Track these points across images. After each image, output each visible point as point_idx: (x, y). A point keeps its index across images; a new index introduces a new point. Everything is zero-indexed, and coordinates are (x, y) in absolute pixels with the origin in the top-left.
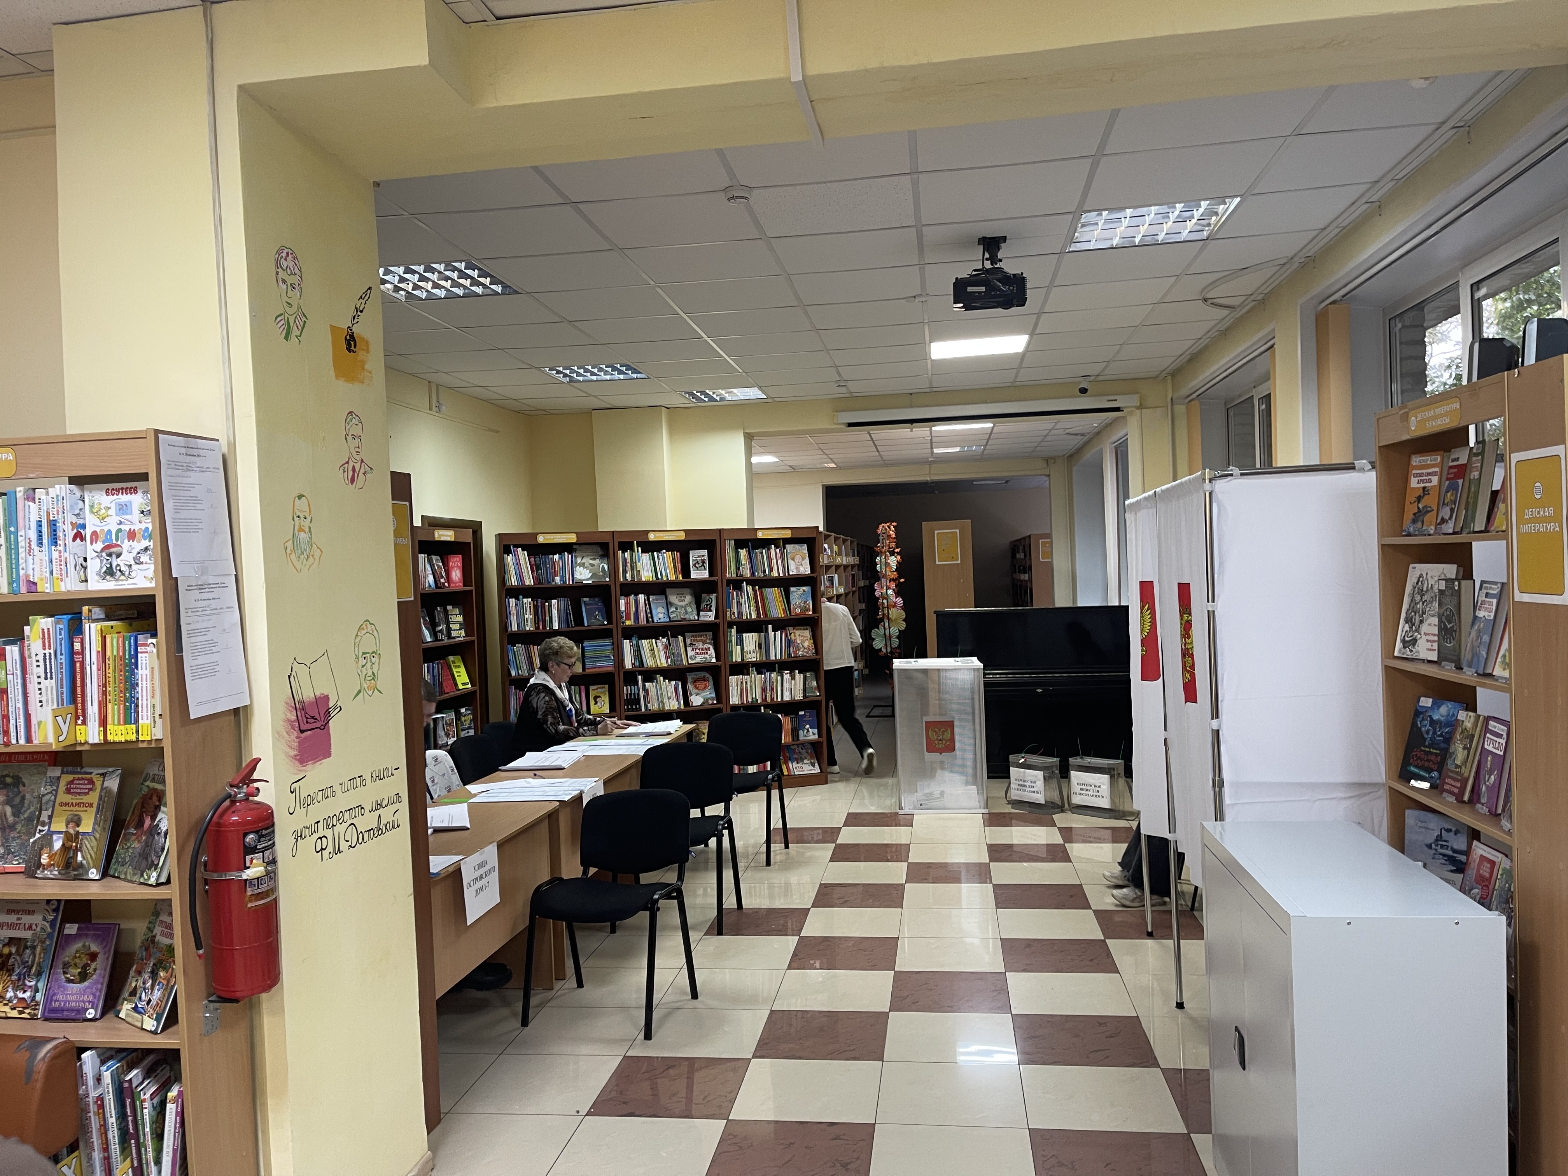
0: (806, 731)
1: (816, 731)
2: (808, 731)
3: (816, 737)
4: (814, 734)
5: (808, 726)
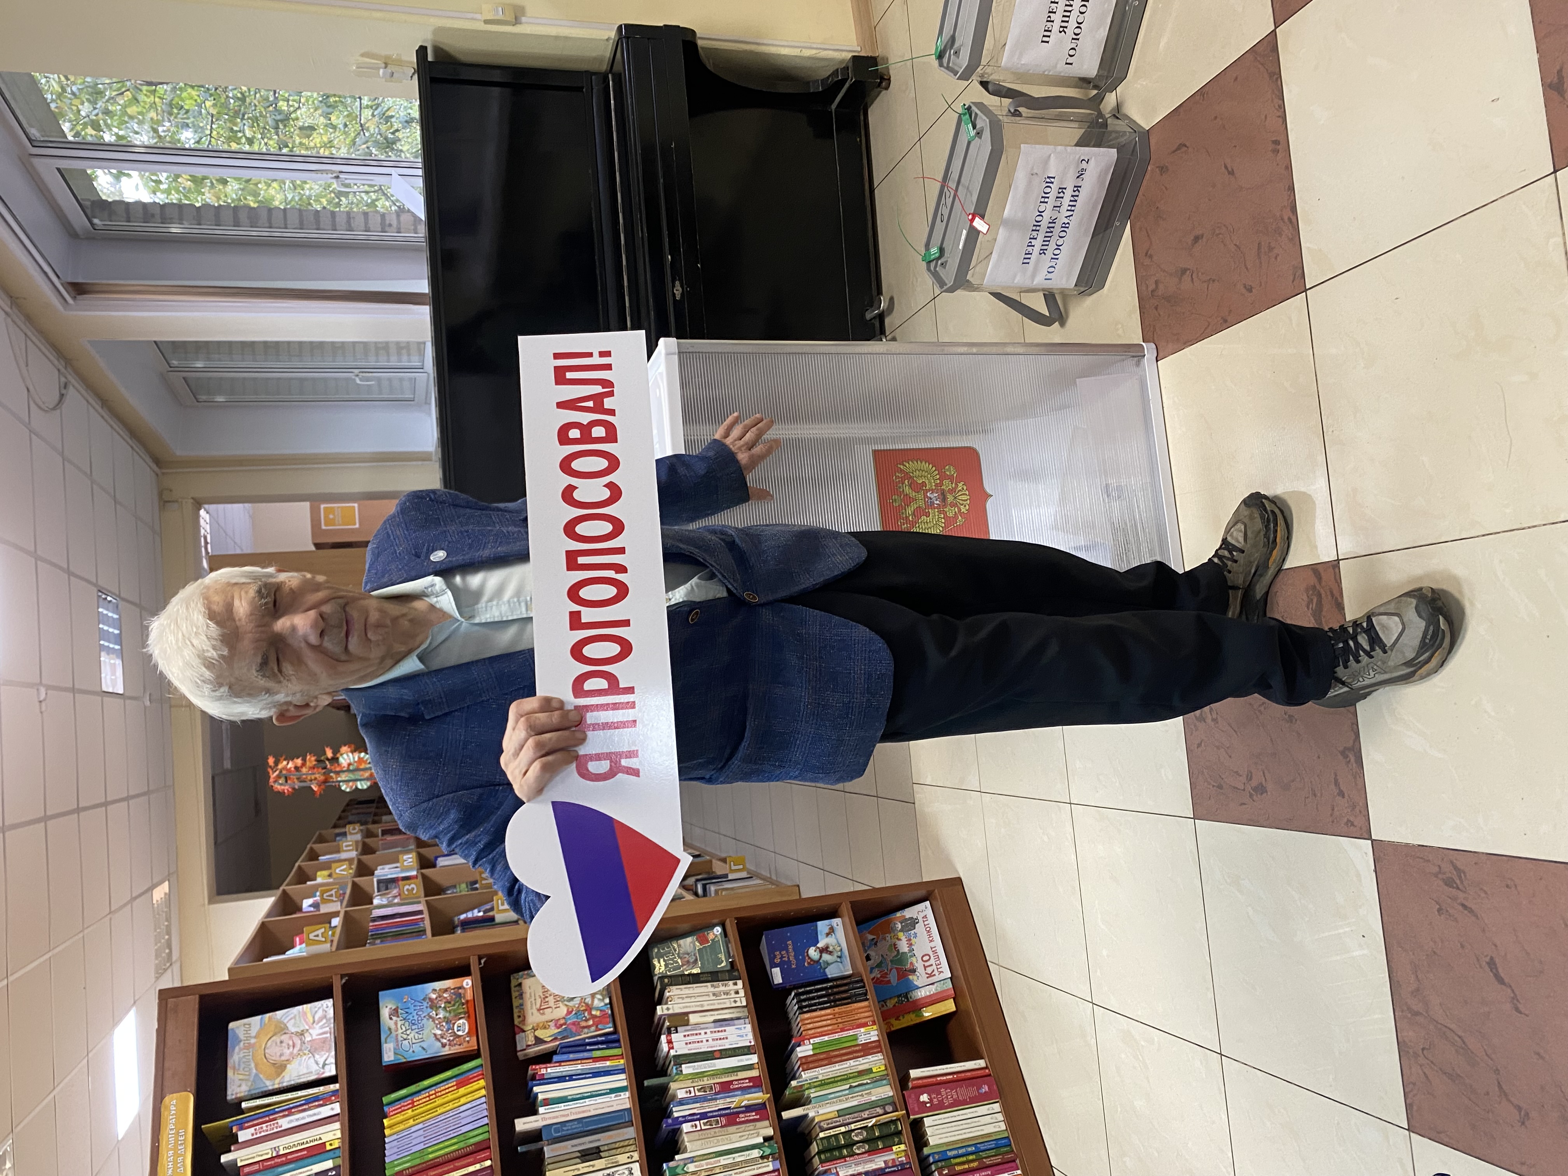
1: (822, 926)
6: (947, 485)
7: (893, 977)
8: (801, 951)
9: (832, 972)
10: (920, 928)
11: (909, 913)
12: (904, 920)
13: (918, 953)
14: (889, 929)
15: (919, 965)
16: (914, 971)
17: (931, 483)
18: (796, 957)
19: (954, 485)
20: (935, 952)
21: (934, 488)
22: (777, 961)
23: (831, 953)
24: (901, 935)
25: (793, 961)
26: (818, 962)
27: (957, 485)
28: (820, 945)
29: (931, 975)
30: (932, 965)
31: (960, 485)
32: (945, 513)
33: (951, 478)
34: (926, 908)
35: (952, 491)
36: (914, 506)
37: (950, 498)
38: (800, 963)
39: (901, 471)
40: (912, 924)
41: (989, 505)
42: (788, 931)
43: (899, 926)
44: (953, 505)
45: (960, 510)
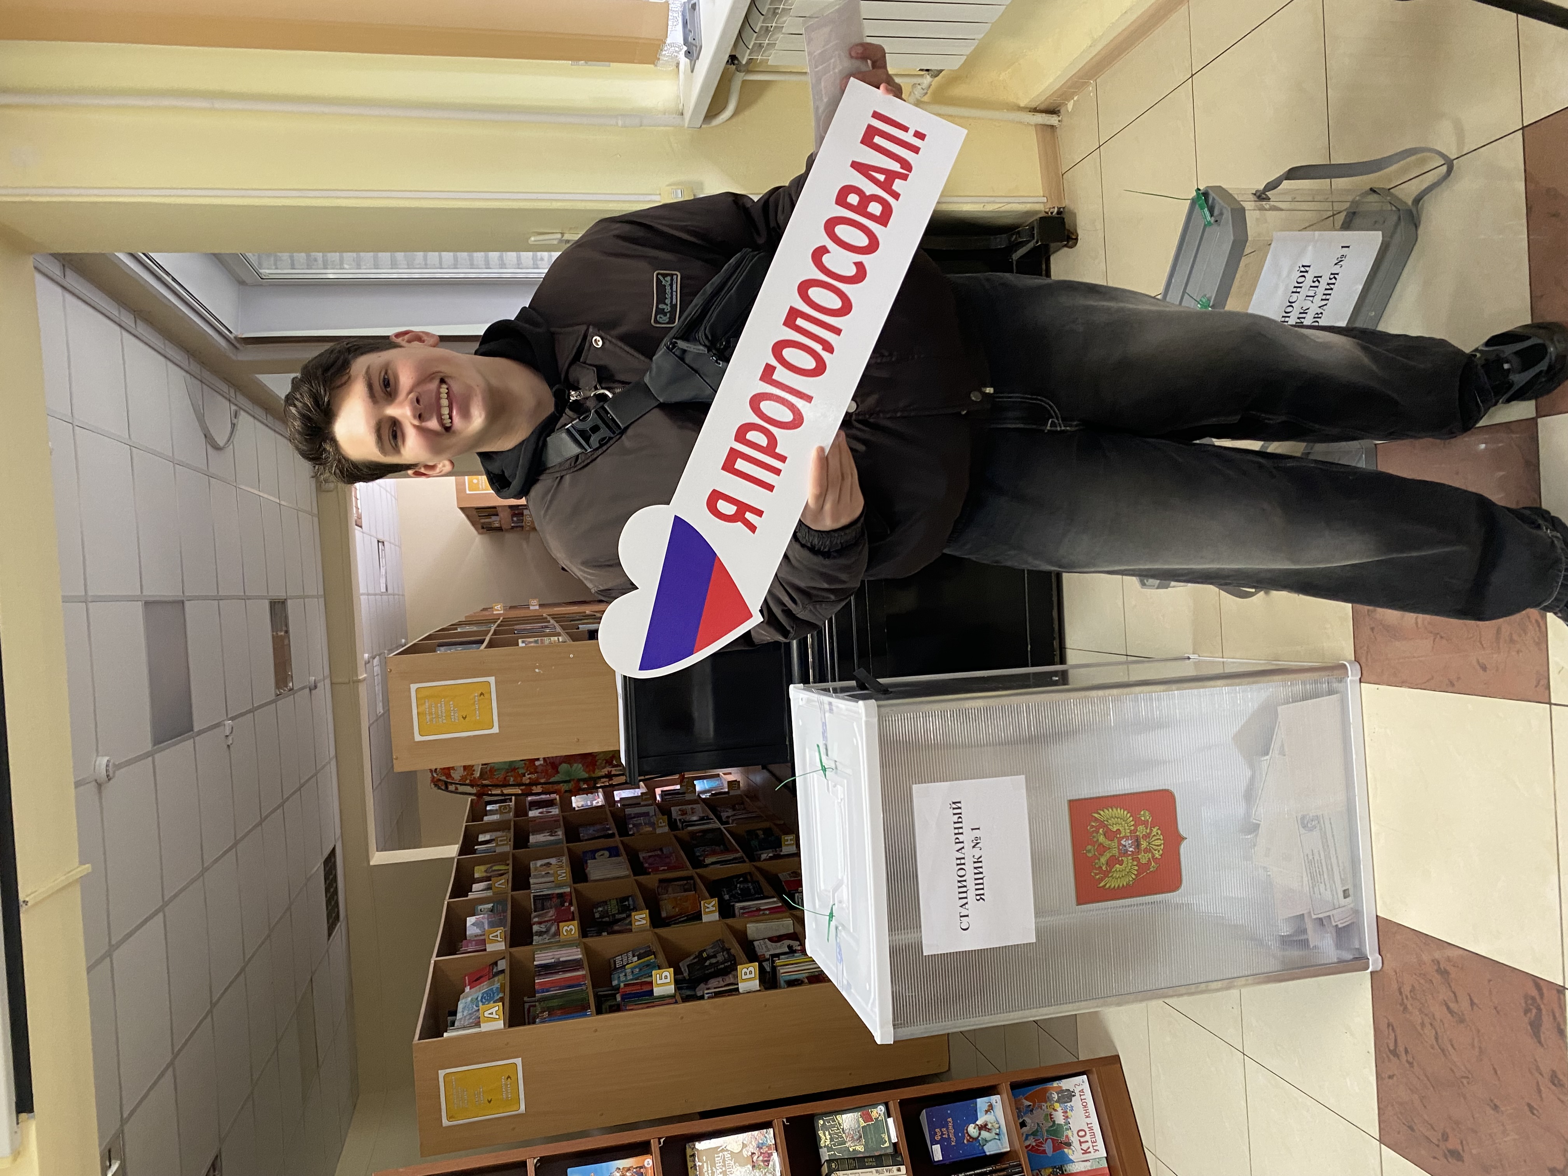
0: (984, 1134)
1: (982, 1103)
2: (984, 1127)
3: (995, 1099)
4: (991, 1107)
5: (972, 1130)
6: (1141, 830)
7: (1048, 1147)
8: (961, 1129)
9: (990, 1149)
10: (1076, 1101)
11: (1066, 1084)
12: (1060, 1091)
13: (1075, 1127)
14: (1044, 1098)
15: (1075, 1140)
16: (1069, 1145)
17: (1125, 831)
18: (956, 1134)
19: (1148, 831)
20: (1091, 1129)
21: (1129, 834)
22: (938, 1138)
23: (989, 1130)
24: (1057, 1105)
25: (953, 1139)
26: (976, 1139)
27: (1151, 830)
28: (979, 1122)
29: (1086, 1152)
30: (1087, 1142)
31: (1155, 830)
32: (1138, 860)
33: (1145, 823)
34: (1083, 1082)
35: (1147, 836)
36: (1108, 855)
37: (1144, 844)
38: (959, 1141)
39: (1096, 819)
40: (1067, 1096)
41: (1184, 848)
42: (949, 1109)
43: (1055, 1096)
44: (1147, 851)
45: (1153, 856)
